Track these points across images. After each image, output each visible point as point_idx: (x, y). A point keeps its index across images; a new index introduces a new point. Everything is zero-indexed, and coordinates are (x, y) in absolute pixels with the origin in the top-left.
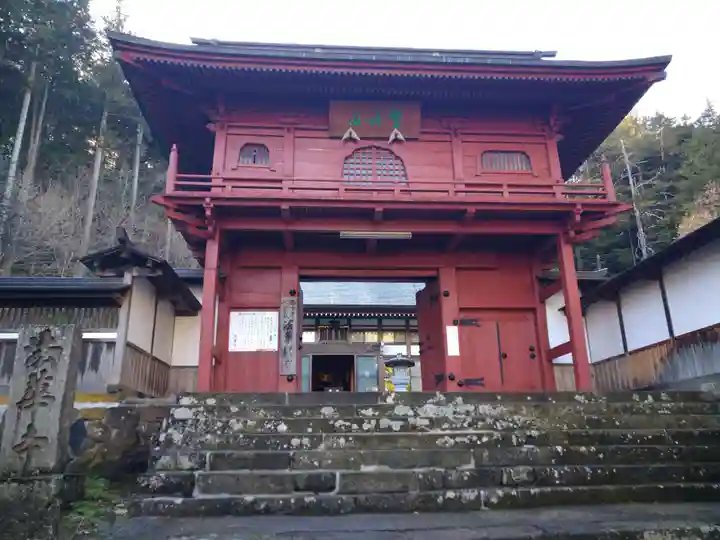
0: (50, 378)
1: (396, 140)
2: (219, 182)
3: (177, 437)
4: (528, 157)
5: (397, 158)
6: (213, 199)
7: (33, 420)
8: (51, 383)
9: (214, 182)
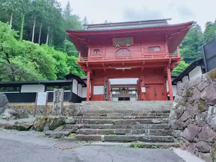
1: (128, 46)
2: (90, 59)
4: (160, 47)
5: (128, 50)
6: (88, 63)
8: (59, 99)
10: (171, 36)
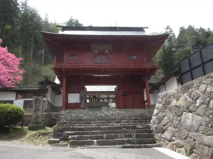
1: (107, 53)
3: (63, 117)
5: (107, 57)
7: (37, 114)
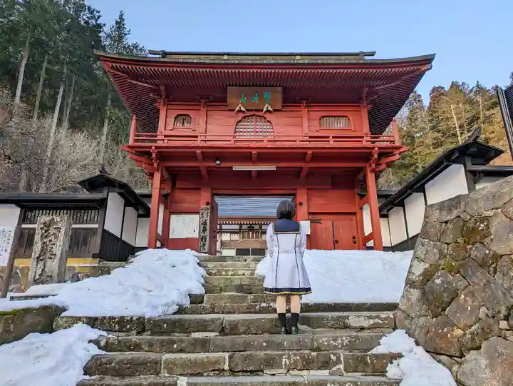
0: (54, 244)
1: (268, 111)
2: (162, 137)
4: (349, 119)
5: (269, 122)
6: (156, 148)
7: (45, 266)
8: (54, 247)
9: (159, 137)
10: (376, 93)
